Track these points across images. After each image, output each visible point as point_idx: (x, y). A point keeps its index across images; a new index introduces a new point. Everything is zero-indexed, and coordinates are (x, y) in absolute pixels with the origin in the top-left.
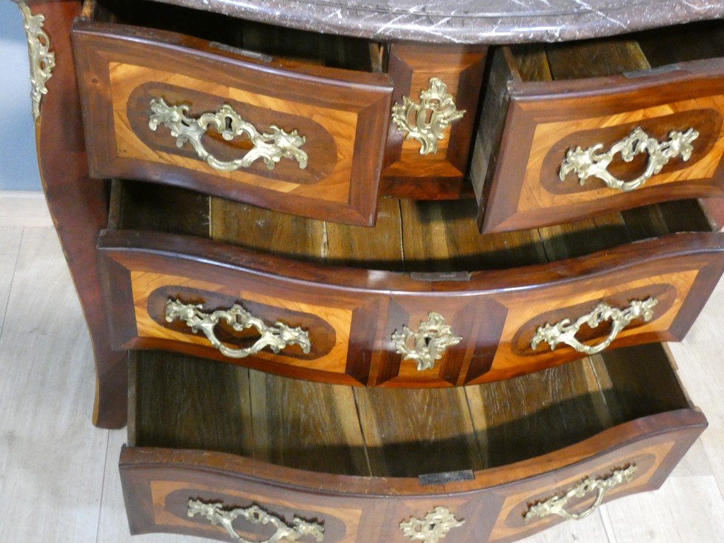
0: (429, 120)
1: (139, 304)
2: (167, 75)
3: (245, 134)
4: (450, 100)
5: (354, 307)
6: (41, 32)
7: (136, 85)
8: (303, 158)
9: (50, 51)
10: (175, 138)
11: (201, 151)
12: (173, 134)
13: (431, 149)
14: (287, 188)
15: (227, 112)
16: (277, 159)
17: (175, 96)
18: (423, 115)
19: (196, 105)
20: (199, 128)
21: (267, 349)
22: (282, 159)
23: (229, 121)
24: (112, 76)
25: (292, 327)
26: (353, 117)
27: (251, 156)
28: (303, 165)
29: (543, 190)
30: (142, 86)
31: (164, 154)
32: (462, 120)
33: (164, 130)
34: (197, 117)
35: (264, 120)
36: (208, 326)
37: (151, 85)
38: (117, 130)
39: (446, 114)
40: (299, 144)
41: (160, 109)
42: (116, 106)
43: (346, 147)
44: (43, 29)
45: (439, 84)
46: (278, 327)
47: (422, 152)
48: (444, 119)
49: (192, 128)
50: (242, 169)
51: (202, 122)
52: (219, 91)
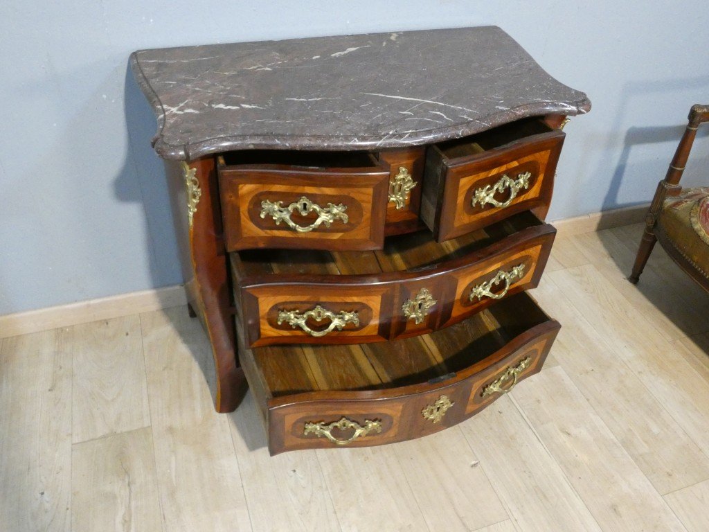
0: (400, 190)
1: (263, 318)
2: (271, 186)
3: (314, 210)
4: (410, 178)
5: (382, 293)
6: (194, 178)
7: (254, 194)
8: (345, 217)
9: (199, 187)
10: (275, 220)
11: (292, 224)
12: (274, 218)
13: (402, 206)
14: (337, 236)
15: (304, 200)
16: (331, 221)
17: (274, 197)
18: (397, 188)
19: (286, 199)
20: (288, 211)
21: (336, 329)
22: (334, 220)
23: (305, 205)
24: (240, 192)
25: (350, 312)
26: (370, 191)
27: (319, 222)
28: (346, 222)
29: (465, 214)
30: (256, 195)
31: (268, 231)
32: (415, 187)
33: (269, 217)
34: (288, 206)
35: (324, 202)
36: (302, 322)
37: (261, 194)
38: (242, 223)
39: (409, 185)
40: (343, 210)
41: (267, 205)
42: (241, 209)
43: (367, 207)
44: (195, 176)
45: (404, 170)
46: (341, 314)
47: (397, 208)
48: (407, 188)
49: (285, 213)
50: (314, 230)
51: (290, 208)
52: (299, 190)
